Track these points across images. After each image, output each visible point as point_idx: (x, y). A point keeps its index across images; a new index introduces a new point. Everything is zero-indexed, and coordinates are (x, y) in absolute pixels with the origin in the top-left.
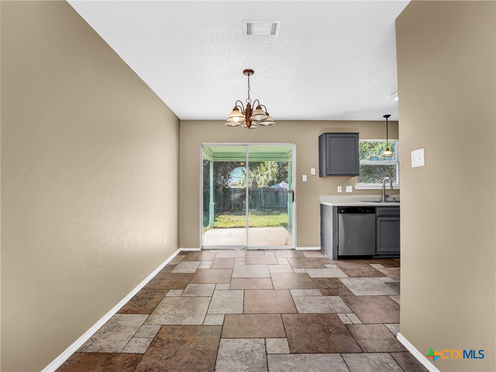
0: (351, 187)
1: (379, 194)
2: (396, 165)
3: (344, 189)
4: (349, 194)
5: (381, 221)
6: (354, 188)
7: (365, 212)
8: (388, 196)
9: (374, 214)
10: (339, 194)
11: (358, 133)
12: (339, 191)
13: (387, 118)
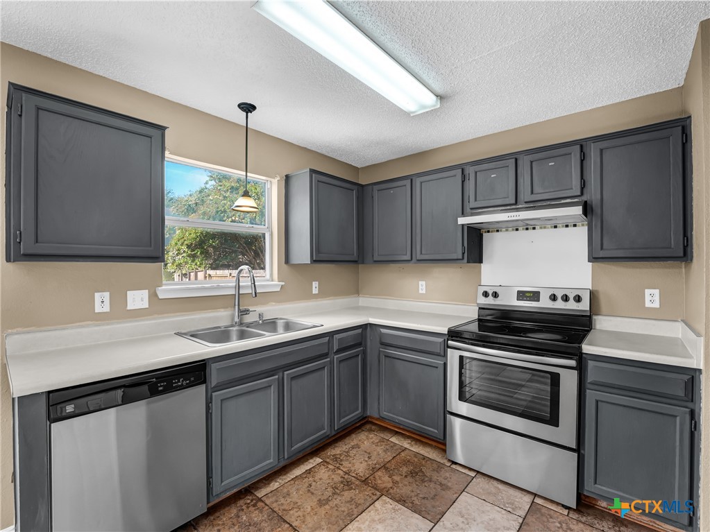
0: (145, 294)
1: (225, 307)
2: (264, 235)
3: (119, 300)
4: (138, 314)
5: (222, 400)
6: (153, 296)
7: (169, 389)
8: (246, 312)
9: (204, 386)
10: (102, 317)
11: (165, 128)
12: (98, 309)
13: (247, 113)
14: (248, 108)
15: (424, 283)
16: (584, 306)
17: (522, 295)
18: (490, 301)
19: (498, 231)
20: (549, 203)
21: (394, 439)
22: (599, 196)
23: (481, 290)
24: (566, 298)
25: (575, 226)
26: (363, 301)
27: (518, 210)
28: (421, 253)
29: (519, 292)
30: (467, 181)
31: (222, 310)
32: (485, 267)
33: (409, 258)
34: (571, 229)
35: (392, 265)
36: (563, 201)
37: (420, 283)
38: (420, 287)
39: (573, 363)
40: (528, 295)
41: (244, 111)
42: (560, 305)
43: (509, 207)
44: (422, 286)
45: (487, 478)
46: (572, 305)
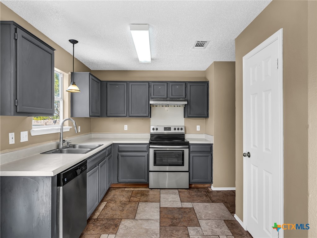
0: (27, 133)
2: (59, 101)
4: (24, 144)
6: (29, 135)
8: (64, 142)
11: (55, 50)
12: (10, 143)
13: (74, 44)
14: (74, 42)
15: (127, 126)
16: (183, 131)
17: (166, 129)
18: (155, 131)
19: (156, 106)
20: (176, 99)
21: (126, 189)
22: (189, 99)
23: (152, 127)
24: (178, 129)
25: (180, 106)
26: (93, 135)
27: (167, 100)
28: (131, 113)
29: (164, 128)
30: (150, 88)
31: (52, 141)
32: (152, 119)
33: (126, 115)
34: (179, 107)
35: (111, 118)
36: (180, 99)
37: (125, 126)
38: (125, 127)
39: (187, 146)
40: (167, 128)
41: (73, 43)
42: (177, 131)
43: (164, 99)
44: (126, 127)
45: (164, 190)
46: (180, 131)
